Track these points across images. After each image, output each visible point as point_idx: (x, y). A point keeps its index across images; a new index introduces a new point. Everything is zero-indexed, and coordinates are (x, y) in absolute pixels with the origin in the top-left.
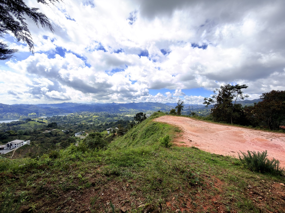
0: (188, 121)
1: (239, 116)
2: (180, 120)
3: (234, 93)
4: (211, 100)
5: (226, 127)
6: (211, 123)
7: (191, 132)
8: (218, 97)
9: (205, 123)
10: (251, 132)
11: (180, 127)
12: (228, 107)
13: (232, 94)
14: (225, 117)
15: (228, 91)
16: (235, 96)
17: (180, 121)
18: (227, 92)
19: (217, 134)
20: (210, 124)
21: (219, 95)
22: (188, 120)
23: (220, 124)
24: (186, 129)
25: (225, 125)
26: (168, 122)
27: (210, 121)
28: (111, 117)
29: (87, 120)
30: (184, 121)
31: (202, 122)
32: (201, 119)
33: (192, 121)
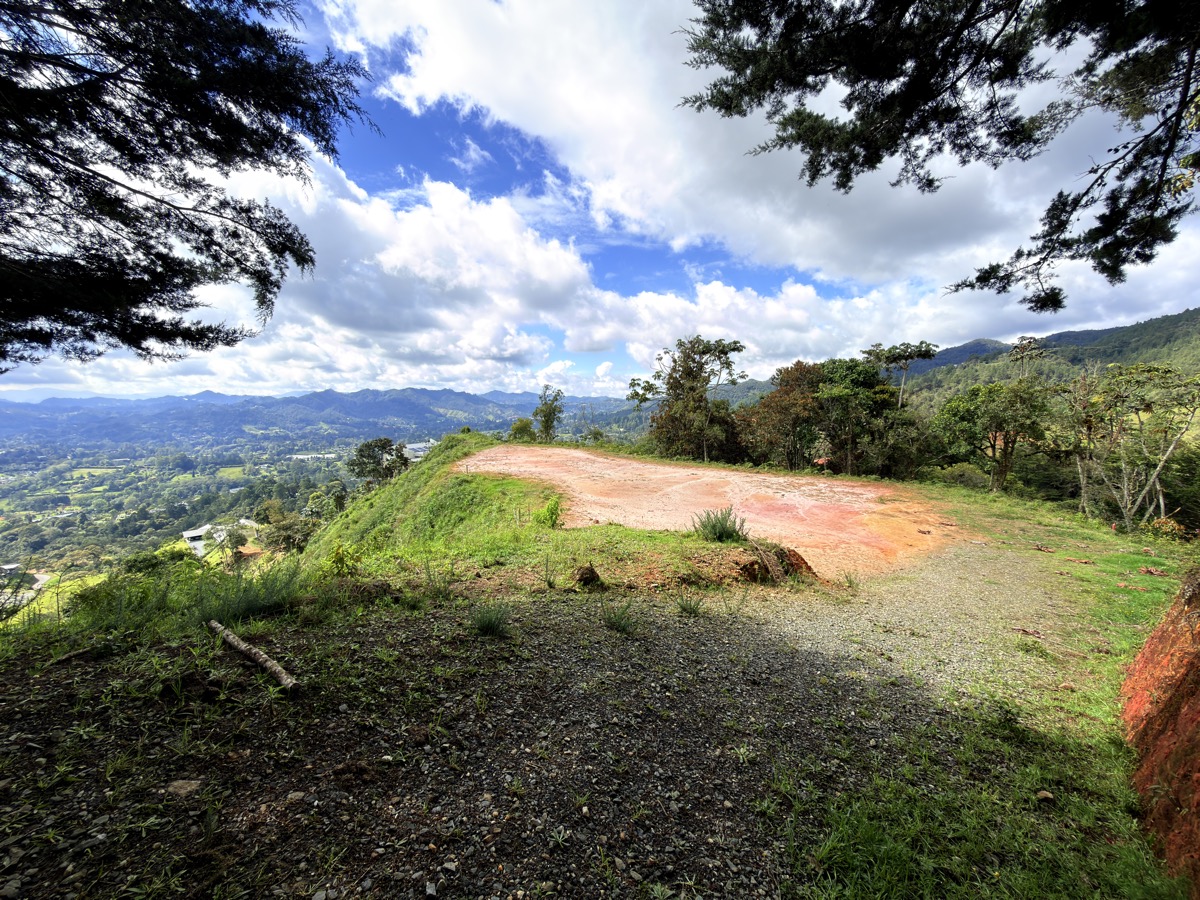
0: (581, 463)
1: (722, 436)
2: (555, 459)
3: (713, 365)
4: (649, 388)
5: (690, 471)
6: (651, 463)
7: (595, 498)
8: (671, 376)
9: (635, 464)
10: (748, 479)
11: (559, 486)
12: (695, 410)
13: (708, 368)
14: (689, 441)
15: (697, 357)
16: (715, 375)
17: (556, 465)
18: (694, 360)
19: (666, 495)
20: (649, 466)
21: (674, 369)
22: (580, 459)
23: (676, 466)
24: (578, 489)
25: (688, 467)
26: (514, 469)
27: (648, 458)
28: (203, 470)
29: (22, 497)
30: (569, 463)
31: (623, 461)
32: (621, 454)
33: (594, 462)
